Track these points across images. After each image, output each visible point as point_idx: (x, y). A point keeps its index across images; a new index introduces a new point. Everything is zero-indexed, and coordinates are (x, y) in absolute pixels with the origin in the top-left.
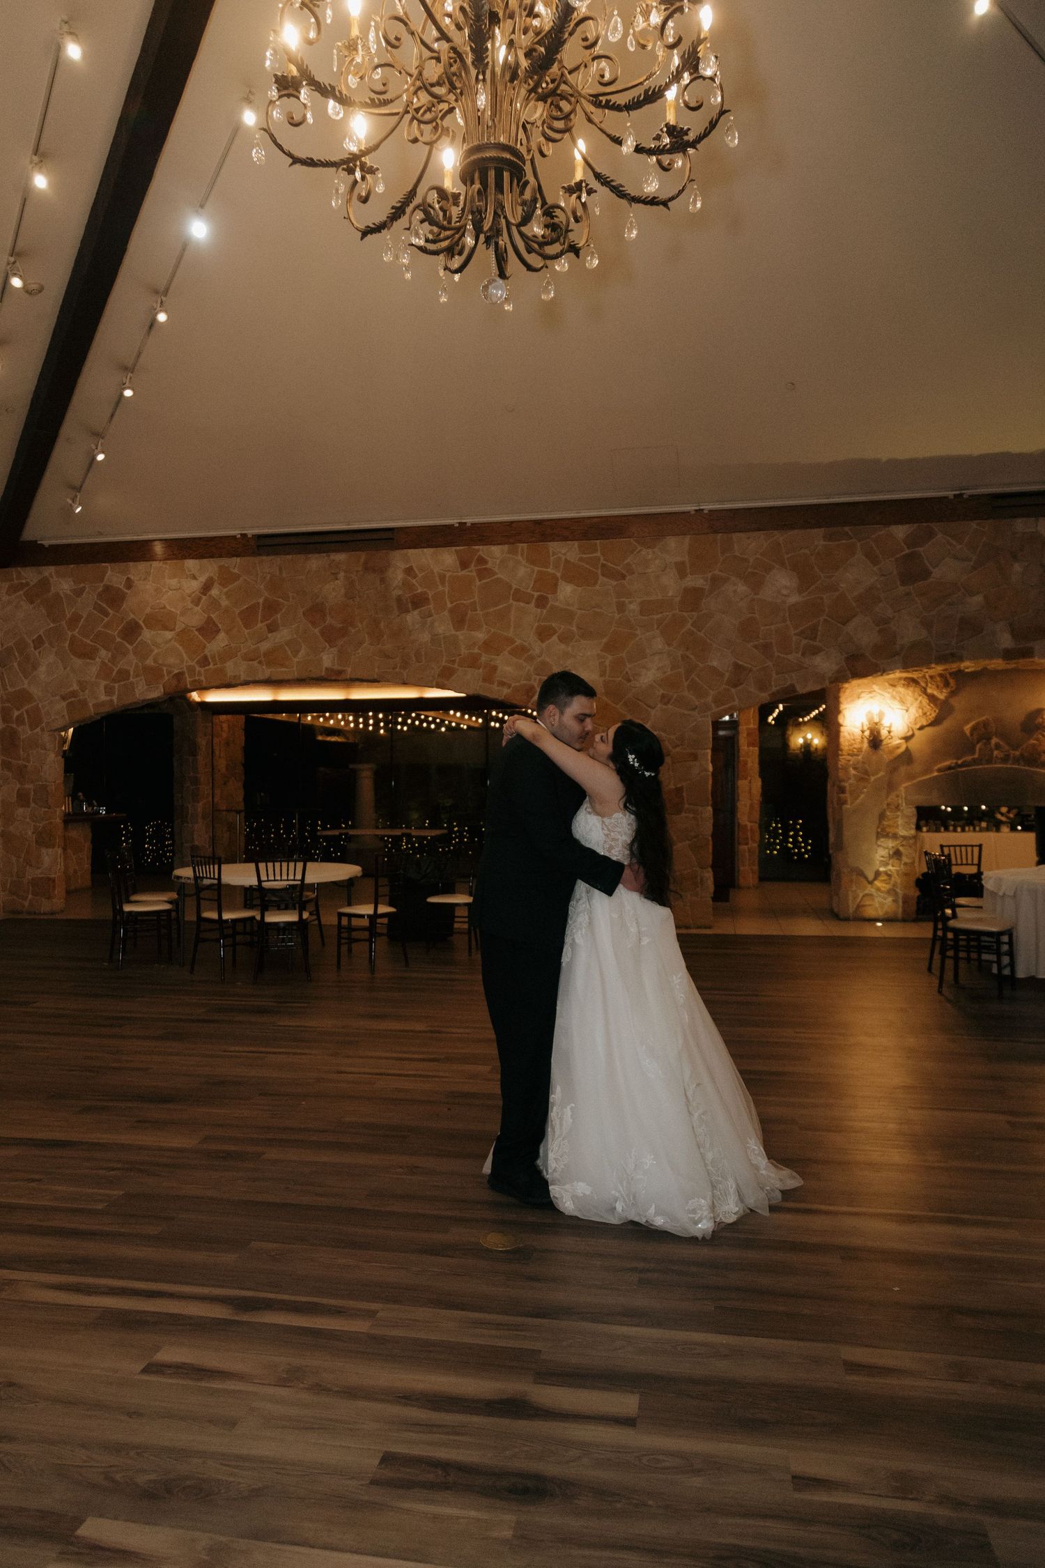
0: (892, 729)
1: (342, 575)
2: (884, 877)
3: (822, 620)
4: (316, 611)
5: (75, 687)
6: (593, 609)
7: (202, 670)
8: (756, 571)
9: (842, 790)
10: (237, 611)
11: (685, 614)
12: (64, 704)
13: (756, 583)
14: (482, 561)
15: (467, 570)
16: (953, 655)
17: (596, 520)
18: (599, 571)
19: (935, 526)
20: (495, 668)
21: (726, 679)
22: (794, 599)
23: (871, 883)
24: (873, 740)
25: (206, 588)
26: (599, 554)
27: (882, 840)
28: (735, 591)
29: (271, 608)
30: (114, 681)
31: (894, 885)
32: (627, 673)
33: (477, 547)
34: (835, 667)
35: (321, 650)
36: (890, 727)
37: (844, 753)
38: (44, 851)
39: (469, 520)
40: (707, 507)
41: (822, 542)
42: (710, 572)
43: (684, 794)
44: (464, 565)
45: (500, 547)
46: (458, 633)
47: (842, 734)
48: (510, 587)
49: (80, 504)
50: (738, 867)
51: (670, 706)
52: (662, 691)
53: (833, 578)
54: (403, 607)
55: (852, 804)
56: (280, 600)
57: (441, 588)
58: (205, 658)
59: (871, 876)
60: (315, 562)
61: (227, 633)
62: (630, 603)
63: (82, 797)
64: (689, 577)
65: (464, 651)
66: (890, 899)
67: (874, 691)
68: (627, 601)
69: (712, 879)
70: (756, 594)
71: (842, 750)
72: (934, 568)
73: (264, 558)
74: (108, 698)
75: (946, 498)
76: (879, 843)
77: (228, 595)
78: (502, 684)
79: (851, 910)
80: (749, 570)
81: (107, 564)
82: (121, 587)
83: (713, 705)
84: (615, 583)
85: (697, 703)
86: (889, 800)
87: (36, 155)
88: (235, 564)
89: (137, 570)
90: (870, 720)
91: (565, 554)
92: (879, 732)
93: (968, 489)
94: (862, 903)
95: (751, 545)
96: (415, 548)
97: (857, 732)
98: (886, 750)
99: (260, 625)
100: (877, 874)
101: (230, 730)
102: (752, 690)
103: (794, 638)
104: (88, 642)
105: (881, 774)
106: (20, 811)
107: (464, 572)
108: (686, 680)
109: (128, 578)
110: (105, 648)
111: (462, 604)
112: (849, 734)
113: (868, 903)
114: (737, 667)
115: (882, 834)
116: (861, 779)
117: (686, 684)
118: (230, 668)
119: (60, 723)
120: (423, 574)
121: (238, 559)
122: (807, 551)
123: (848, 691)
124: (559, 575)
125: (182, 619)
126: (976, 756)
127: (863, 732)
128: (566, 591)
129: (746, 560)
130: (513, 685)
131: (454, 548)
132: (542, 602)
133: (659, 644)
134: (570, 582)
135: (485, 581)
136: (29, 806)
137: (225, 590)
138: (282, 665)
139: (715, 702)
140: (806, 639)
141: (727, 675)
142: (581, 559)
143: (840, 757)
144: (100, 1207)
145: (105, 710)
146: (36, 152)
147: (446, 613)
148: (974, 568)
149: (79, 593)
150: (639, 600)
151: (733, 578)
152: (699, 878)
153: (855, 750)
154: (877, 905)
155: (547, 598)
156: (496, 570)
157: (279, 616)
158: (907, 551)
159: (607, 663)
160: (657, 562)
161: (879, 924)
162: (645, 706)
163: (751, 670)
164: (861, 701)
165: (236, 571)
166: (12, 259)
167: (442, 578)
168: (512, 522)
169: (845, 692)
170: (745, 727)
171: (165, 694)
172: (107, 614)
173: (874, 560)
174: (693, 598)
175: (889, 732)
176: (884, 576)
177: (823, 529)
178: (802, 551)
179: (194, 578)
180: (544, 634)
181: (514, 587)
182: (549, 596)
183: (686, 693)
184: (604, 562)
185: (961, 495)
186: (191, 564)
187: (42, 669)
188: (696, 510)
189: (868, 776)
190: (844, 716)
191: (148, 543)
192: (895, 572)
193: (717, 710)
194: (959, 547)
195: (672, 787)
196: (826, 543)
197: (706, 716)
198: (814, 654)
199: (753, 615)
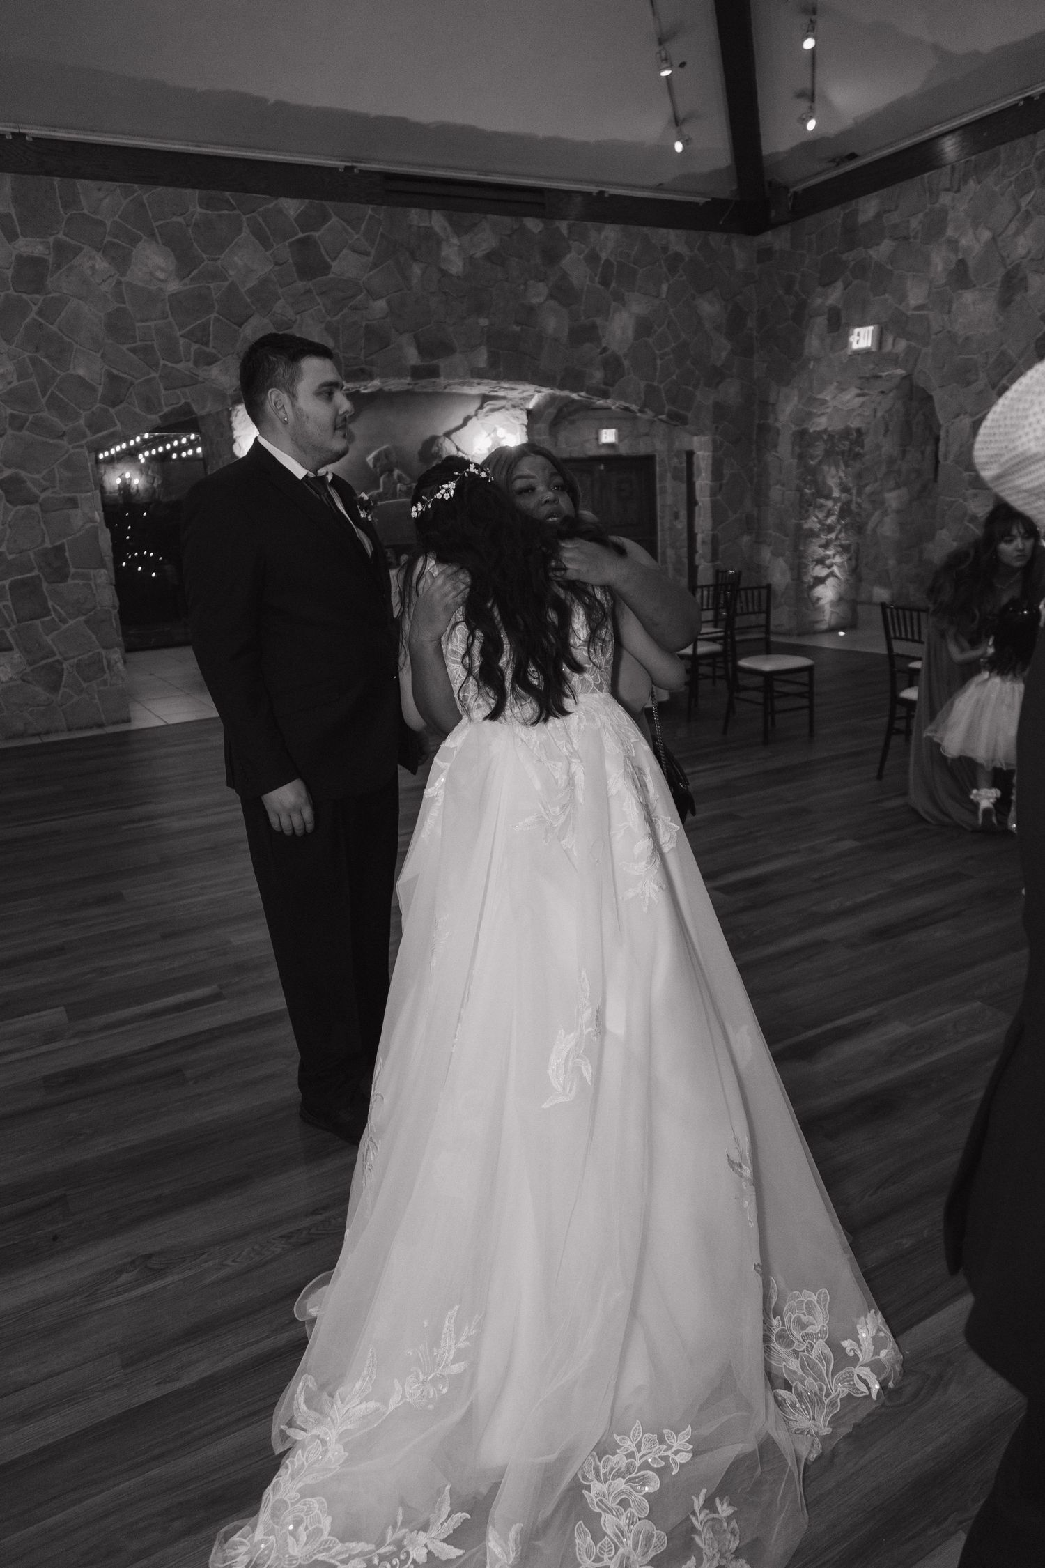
3: (212, 318)
8: (115, 240)
11: (25, 296)
13: (121, 261)
16: (362, 371)
19: (329, 205)
21: (100, 394)
22: (173, 286)
28: (93, 268)
40: (33, 132)
41: (199, 210)
42: (51, 235)
43: (67, 554)
51: (25, 433)
52: (9, 411)
53: (219, 262)
64: (21, 241)
70: (121, 275)
72: (333, 261)
75: (336, 169)
80: (108, 238)
83: (88, 432)
85: (64, 428)
93: (361, 162)
95: (104, 200)
102: (137, 410)
103: (182, 341)
108: (44, 395)
114: (112, 378)
117: (44, 401)
122: (180, 219)
126: (381, 490)
129: (102, 223)
139: (90, 426)
140: (196, 342)
141: (100, 389)
148: (375, 265)
151: (86, 248)
158: (301, 235)
163: (132, 384)
173: (266, 244)
174: (31, 272)
176: (280, 265)
177: (197, 191)
178: (175, 219)
183: (45, 414)
185: (352, 168)
188: (13, 134)
192: (291, 261)
193: (92, 438)
194: (356, 236)
195: (48, 545)
196: (204, 211)
197: (81, 446)
198: (209, 364)
199: (123, 305)
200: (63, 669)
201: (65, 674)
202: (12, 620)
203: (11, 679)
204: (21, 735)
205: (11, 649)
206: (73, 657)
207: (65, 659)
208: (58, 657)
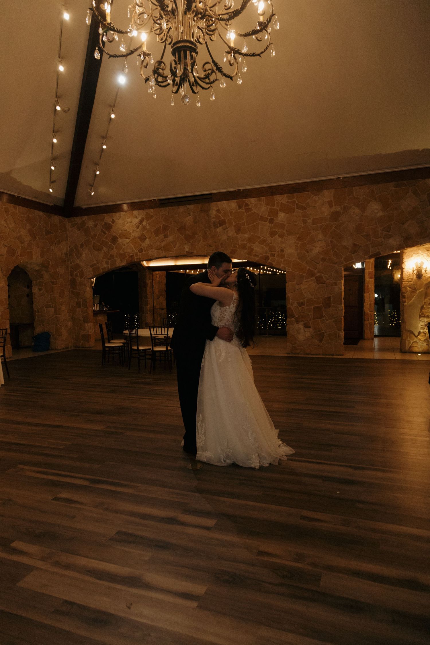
0: (427, 270)
1: (192, 214)
2: (422, 334)
3: (393, 223)
4: (182, 228)
5: (95, 262)
6: (293, 223)
7: (141, 254)
8: (363, 203)
9: (404, 297)
10: (153, 230)
11: (332, 223)
12: (91, 269)
13: (363, 208)
14: (247, 205)
15: (241, 209)
17: (294, 185)
18: (295, 207)
20: (252, 249)
21: (350, 250)
22: (380, 214)
23: (417, 337)
24: (418, 274)
25: (141, 222)
26: (295, 199)
27: (422, 318)
28: (354, 212)
29: (165, 228)
30: (109, 259)
31: (427, 338)
32: (307, 249)
33: (245, 199)
34: (398, 243)
35: (184, 244)
36: (426, 268)
37: (405, 281)
38: (86, 324)
39: (242, 188)
40: (342, 176)
41: (393, 189)
42: (343, 204)
43: (332, 299)
44: (240, 207)
45: (254, 199)
46: (238, 235)
47: (404, 272)
48: (259, 215)
49: (93, 192)
50: (365, 331)
51: (325, 263)
52: (322, 256)
53: (398, 204)
54: (216, 226)
55: (408, 303)
56: (169, 225)
57: (231, 217)
58: (141, 249)
59: (416, 334)
60: (182, 209)
61: (149, 238)
62: (309, 219)
63: (103, 304)
64: (334, 207)
65: (240, 243)
66: (425, 344)
67: (419, 253)
68: (307, 219)
69: (344, 335)
70: (363, 213)
71: (404, 279)
73: (162, 208)
74: (107, 266)
76: (420, 320)
77: (149, 224)
78: (256, 255)
79: (407, 349)
80: (360, 203)
81: (105, 214)
82: (110, 223)
83: (344, 262)
84: (301, 211)
85: (337, 261)
86: (425, 301)
87: (59, 58)
88: (151, 211)
89: (116, 216)
90: (417, 266)
91: (281, 200)
92: (421, 271)
94: (413, 345)
95: (361, 192)
96: (221, 201)
97: (411, 271)
98: (424, 279)
99: (161, 235)
100: (420, 333)
101: (160, 278)
102: (361, 255)
103: (380, 231)
104: (99, 244)
105: (422, 289)
106: (78, 309)
107: (240, 210)
108: (333, 251)
109: (113, 219)
110: (106, 247)
111: (239, 223)
112: (407, 272)
113: (415, 345)
114: (355, 245)
115: (422, 316)
116: (412, 292)
117: (332, 253)
118: (151, 253)
119: (90, 276)
120: (223, 212)
121: (153, 209)
122: (386, 193)
123: (407, 254)
124: (278, 209)
125: (133, 234)
127: (413, 271)
128: (282, 216)
129: (359, 198)
130: (260, 256)
131: (236, 200)
132: (271, 221)
133: (320, 236)
134: (283, 212)
135: (248, 213)
136: (80, 308)
137: (148, 222)
138: (170, 251)
139: (345, 260)
140: (385, 231)
141: (350, 248)
142: (288, 202)
143: (403, 283)
144: (62, 447)
145: (105, 270)
146: (59, 57)
147: (233, 227)
149: (96, 225)
150: (312, 218)
151: (353, 207)
152: (338, 335)
153: (410, 279)
154: (419, 347)
155: (274, 219)
156: (253, 208)
157: (168, 231)
159: (299, 245)
160: (320, 201)
161: (420, 355)
162: (315, 263)
163: (361, 246)
164: (413, 257)
165: (152, 214)
166: (56, 99)
167: (231, 213)
168: (259, 188)
169: (405, 254)
170: (368, 271)
171: (127, 264)
172: (105, 233)
173: (418, 196)
174: (335, 216)
175: (426, 271)
176: (422, 202)
177: (394, 183)
178: (384, 193)
179: (137, 218)
180: (272, 234)
181: (260, 215)
182: (275, 218)
183: (332, 257)
184: (298, 203)
186: (135, 212)
187: (84, 255)
188: (337, 178)
189: (416, 290)
190: (405, 264)
191: (120, 205)
192: (427, 200)
193: (346, 263)
195: (326, 296)
196: (395, 189)
197: (341, 266)
198: (389, 238)
199: (362, 222)
200: (324, 335)
201: (325, 337)
202: (312, 318)
203: (309, 336)
204: (307, 354)
205: (310, 327)
206: (328, 332)
207: (326, 332)
208: (323, 331)
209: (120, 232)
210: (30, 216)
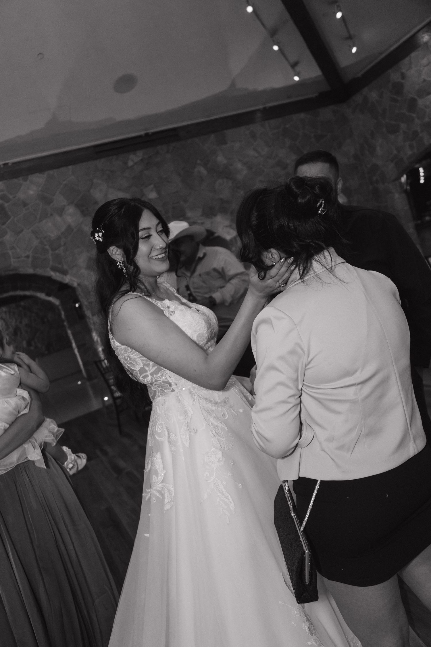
12: (393, 164)
30: (412, 140)
49: (355, 46)
81: (390, 70)
82: (400, 80)
104: (394, 122)
109: (401, 72)
110: (404, 123)
149: (382, 96)
172: (397, 101)
209: (417, 87)
210: (287, 126)
